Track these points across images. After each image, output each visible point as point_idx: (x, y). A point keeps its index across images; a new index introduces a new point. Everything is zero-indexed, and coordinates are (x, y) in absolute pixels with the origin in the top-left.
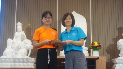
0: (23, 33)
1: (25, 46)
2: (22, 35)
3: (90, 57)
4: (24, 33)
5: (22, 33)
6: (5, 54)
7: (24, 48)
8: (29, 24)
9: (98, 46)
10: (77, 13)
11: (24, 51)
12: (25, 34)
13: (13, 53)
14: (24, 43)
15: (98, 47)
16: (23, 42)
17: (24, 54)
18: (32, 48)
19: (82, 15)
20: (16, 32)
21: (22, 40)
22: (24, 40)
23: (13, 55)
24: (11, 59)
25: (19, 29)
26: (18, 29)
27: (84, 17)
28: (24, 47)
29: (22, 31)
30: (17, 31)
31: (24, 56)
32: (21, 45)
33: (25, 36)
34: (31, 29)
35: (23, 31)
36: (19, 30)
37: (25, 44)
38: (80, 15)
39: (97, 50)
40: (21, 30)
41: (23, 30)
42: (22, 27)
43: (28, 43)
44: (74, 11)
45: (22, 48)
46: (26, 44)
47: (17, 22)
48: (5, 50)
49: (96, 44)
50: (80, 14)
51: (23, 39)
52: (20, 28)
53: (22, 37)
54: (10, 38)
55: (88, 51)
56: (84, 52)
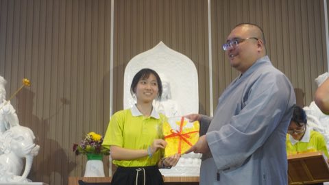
0: (8, 107)
1: (15, 147)
2: (7, 114)
4: (12, 107)
5: (4, 107)
7: (12, 152)
8: (26, 80)
10: (171, 47)
11: (9, 160)
12: (13, 111)
14: (12, 136)
16: (7, 133)
17: (11, 171)
18: (36, 153)
19: (185, 54)
21: (6, 130)
22: (12, 129)
27: (192, 59)
28: (12, 149)
29: (5, 101)
31: (12, 178)
32: (3, 143)
33: (15, 115)
34: (32, 94)
35: (9, 101)
37: (14, 141)
38: (180, 54)
40: (2, 97)
41: (7, 100)
42: (4, 90)
43: (23, 139)
44: (161, 42)
45: (3, 153)
46: (17, 139)
50: (178, 50)
51: (9, 125)
53: (4, 119)
56: (192, 163)
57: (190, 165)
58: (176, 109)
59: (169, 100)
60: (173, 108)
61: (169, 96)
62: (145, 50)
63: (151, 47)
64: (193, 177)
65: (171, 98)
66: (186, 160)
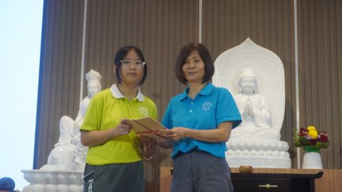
3: (295, 172)
6: (53, 158)
9: (318, 140)
10: (257, 43)
13: (75, 157)
15: (318, 143)
19: (270, 49)
20: (84, 97)
23: (77, 164)
24: (70, 173)
25: (93, 90)
26: (90, 90)
27: (278, 55)
30: (86, 94)
36: (92, 92)
38: (265, 49)
39: (316, 150)
42: (100, 85)
44: (248, 39)
47: (87, 70)
48: (53, 147)
49: (313, 133)
50: (264, 46)
52: (94, 88)
54: (67, 115)
55: (288, 154)
56: (279, 155)
57: (277, 157)
58: (263, 103)
59: (256, 95)
60: (260, 103)
61: (256, 91)
62: (232, 47)
63: (238, 43)
64: (280, 169)
65: (257, 93)
66: (274, 153)
